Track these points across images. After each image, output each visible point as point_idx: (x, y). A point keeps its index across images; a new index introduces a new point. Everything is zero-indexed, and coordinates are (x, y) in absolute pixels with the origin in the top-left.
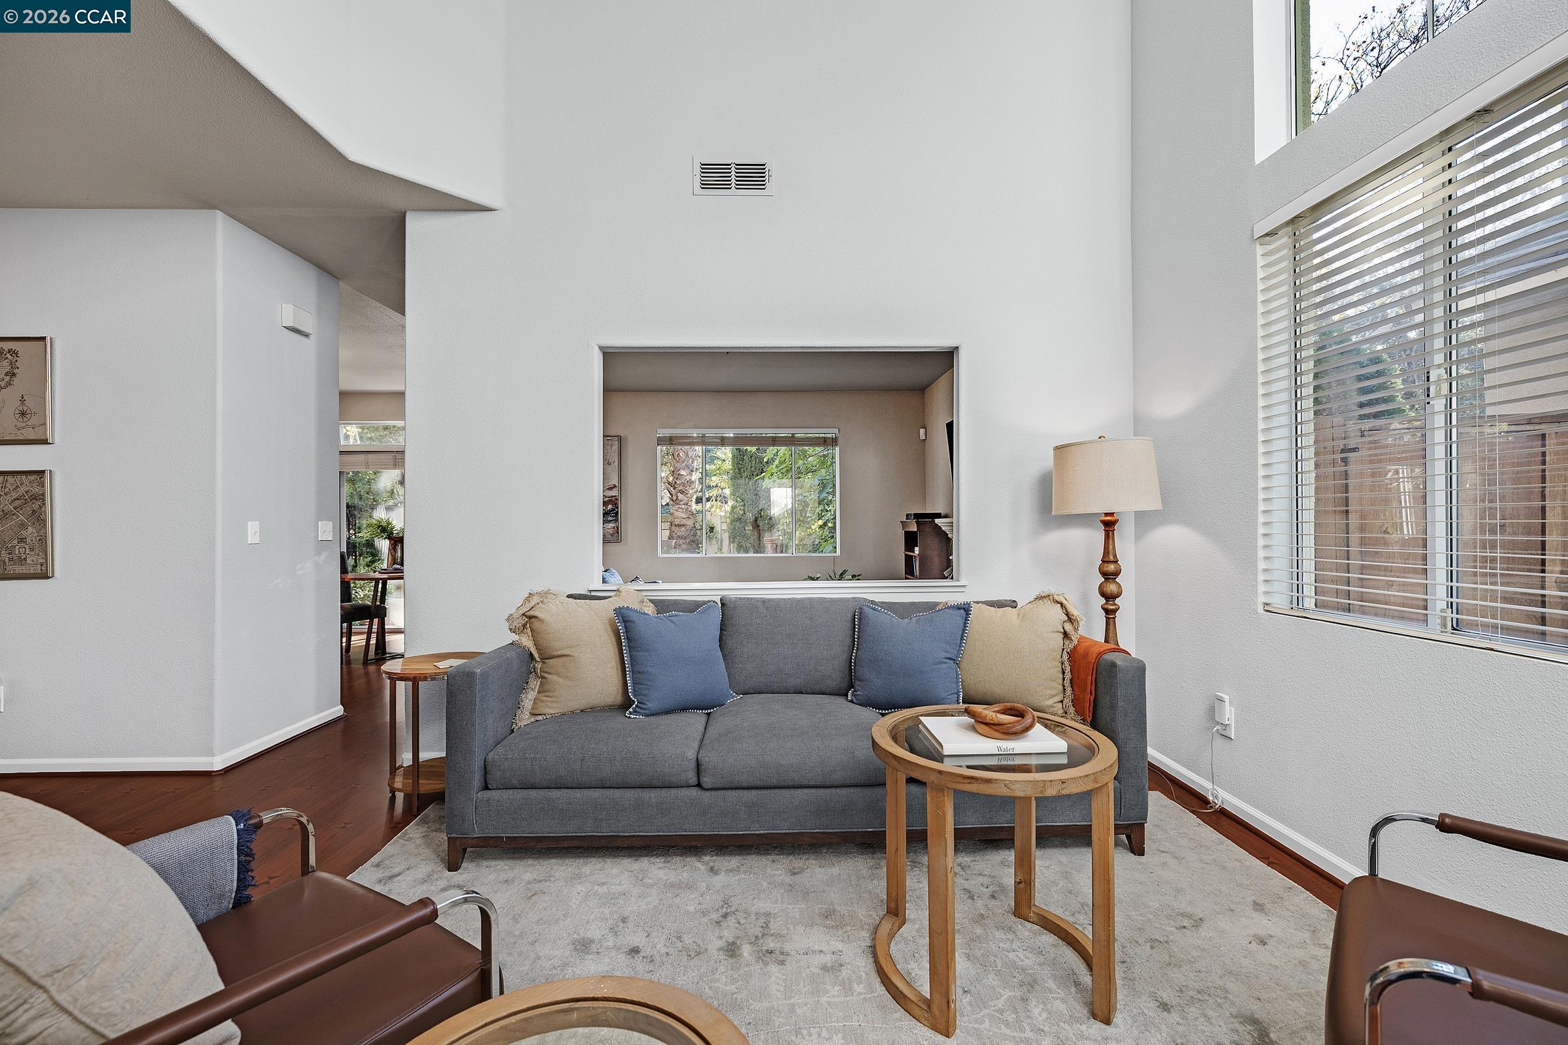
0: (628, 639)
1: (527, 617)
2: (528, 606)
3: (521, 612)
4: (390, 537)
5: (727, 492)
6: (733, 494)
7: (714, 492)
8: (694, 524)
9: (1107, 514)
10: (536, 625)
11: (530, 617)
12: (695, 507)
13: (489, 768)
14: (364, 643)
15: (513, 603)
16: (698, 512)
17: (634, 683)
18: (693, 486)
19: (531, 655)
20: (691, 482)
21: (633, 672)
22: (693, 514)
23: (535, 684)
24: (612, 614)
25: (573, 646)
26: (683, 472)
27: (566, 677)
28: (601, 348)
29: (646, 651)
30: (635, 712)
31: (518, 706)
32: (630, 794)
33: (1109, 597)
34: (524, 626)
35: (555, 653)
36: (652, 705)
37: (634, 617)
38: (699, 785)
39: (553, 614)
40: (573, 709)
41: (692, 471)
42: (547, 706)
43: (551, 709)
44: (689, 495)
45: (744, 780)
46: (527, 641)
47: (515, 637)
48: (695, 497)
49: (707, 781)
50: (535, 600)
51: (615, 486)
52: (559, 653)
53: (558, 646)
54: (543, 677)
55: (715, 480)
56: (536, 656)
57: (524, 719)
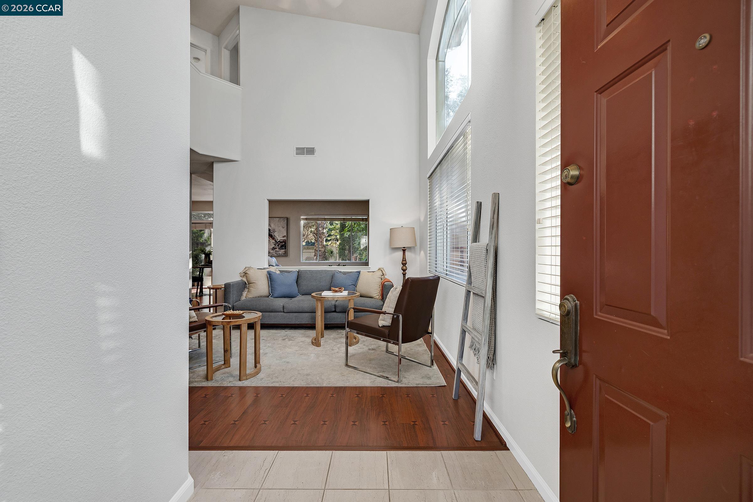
0: (270, 279)
1: (245, 273)
2: (245, 270)
3: (243, 272)
4: (205, 253)
5: (338, 237)
6: (340, 238)
7: (333, 237)
8: (325, 250)
9: (403, 248)
10: (247, 275)
11: (246, 273)
12: (325, 243)
13: (234, 307)
14: (196, 291)
15: (241, 270)
16: (327, 245)
17: (271, 290)
18: (324, 235)
19: (246, 283)
20: (323, 233)
21: (271, 287)
22: (324, 246)
23: (247, 290)
24: (266, 273)
25: (256, 280)
26: (320, 229)
27: (255, 288)
28: (268, 200)
29: (274, 282)
30: (271, 297)
31: (242, 295)
32: (267, 313)
33: (404, 270)
34: (244, 275)
35: (252, 282)
36: (276, 295)
37: (272, 273)
38: (284, 312)
39: (251, 273)
40: (256, 296)
41: (324, 228)
42: (249, 295)
43: (250, 296)
44: (322, 238)
45: (294, 310)
46: (245, 279)
47: (241, 278)
48: (325, 239)
49: (285, 310)
50: (247, 269)
51: (285, 236)
52: (253, 282)
53: (252, 281)
54: (248, 288)
55: (333, 232)
56: (247, 283)
57: (243, 298)
